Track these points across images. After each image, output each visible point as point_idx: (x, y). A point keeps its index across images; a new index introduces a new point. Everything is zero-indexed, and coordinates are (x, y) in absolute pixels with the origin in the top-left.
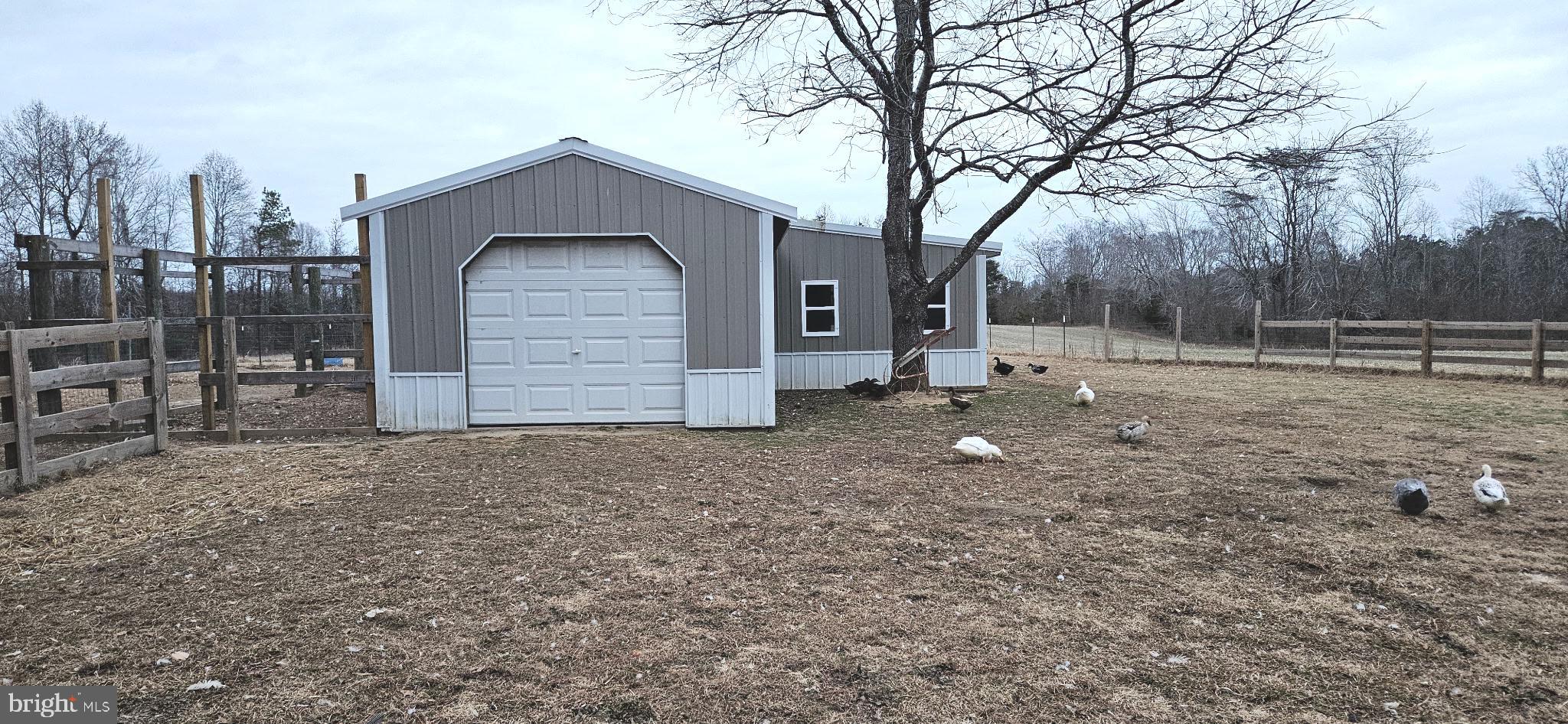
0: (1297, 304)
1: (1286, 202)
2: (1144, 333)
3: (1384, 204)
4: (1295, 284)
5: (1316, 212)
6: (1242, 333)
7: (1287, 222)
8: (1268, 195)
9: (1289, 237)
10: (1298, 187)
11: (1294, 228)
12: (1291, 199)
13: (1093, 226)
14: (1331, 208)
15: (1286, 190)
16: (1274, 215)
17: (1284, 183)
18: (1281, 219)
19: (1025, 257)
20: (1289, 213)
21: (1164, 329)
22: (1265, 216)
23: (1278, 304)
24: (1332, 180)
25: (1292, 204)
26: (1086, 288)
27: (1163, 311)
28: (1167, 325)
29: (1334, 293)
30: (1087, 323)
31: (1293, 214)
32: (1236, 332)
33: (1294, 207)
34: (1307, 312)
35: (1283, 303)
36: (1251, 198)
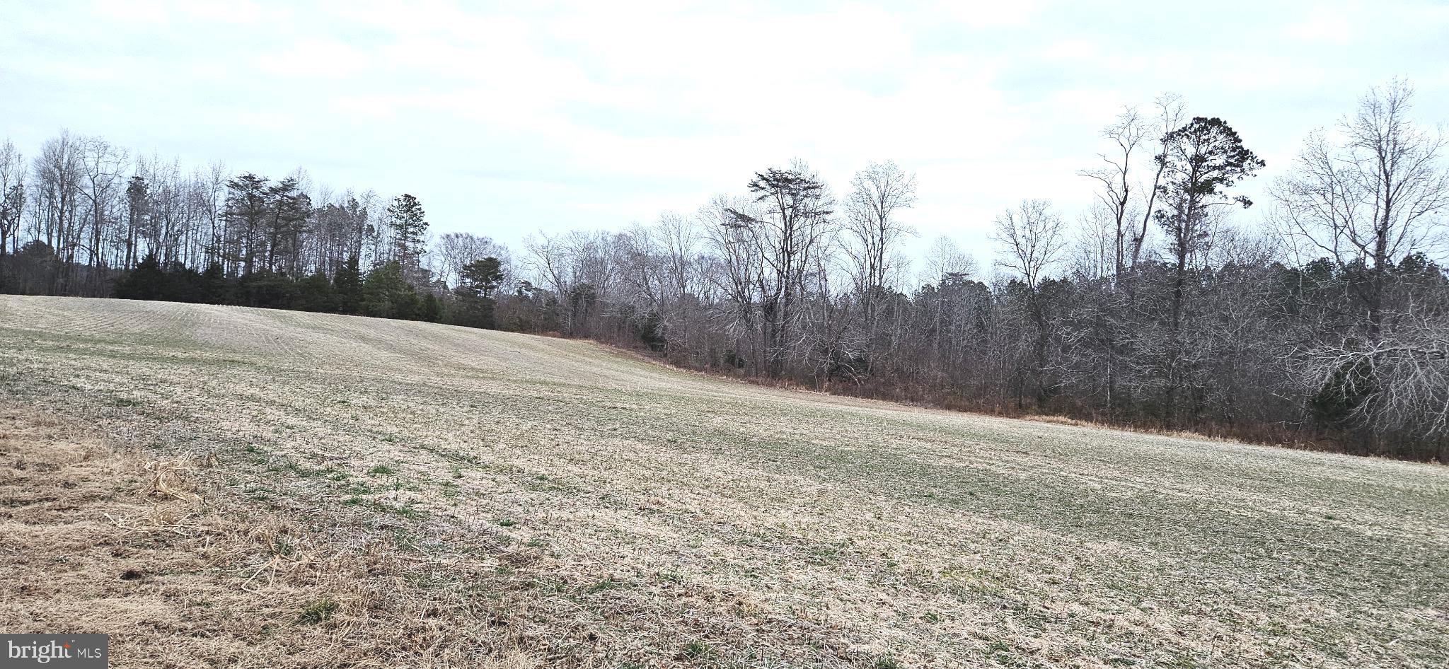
0: (787, 336)
1: (783, 228)
2: (637, 352)
3: (870, 246)
4: (786, 314)
5: (811, 242)
6: (733, 363)
7: (783, 249)
8: (767, 218)
9: (784, 265)
10: (796, 216)
11: (789, 257)
12: (789, 226)
13: (608, 239)
14: (824, 240)
15: (785, 217)
16: (772, 240)
17: (783, 210)
18: (777, 245)
19: (533, 260)
20: (786, 240)
21: (660, 351)
22: (763, 239)
23: (769, 336)
24: (827, 213)
25: (789, 232)
26: (591, 299)
27: (659, 332)
28: (663, 346)
29: (821, 328)
30: (586, 337)
31: (789, 242)
32: (727, 361)
33: (790, 235)
34: (795, 347)
35: (773, 336)
36: (750, 220)
